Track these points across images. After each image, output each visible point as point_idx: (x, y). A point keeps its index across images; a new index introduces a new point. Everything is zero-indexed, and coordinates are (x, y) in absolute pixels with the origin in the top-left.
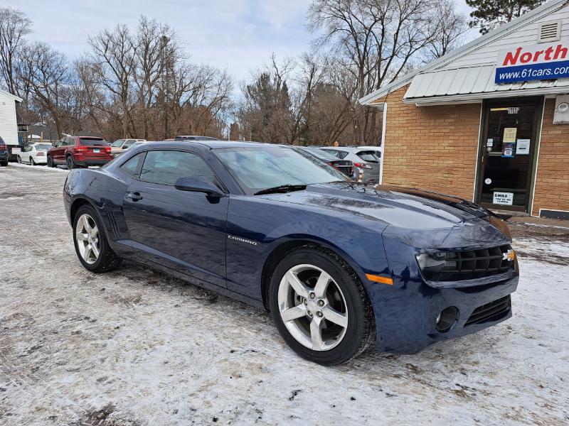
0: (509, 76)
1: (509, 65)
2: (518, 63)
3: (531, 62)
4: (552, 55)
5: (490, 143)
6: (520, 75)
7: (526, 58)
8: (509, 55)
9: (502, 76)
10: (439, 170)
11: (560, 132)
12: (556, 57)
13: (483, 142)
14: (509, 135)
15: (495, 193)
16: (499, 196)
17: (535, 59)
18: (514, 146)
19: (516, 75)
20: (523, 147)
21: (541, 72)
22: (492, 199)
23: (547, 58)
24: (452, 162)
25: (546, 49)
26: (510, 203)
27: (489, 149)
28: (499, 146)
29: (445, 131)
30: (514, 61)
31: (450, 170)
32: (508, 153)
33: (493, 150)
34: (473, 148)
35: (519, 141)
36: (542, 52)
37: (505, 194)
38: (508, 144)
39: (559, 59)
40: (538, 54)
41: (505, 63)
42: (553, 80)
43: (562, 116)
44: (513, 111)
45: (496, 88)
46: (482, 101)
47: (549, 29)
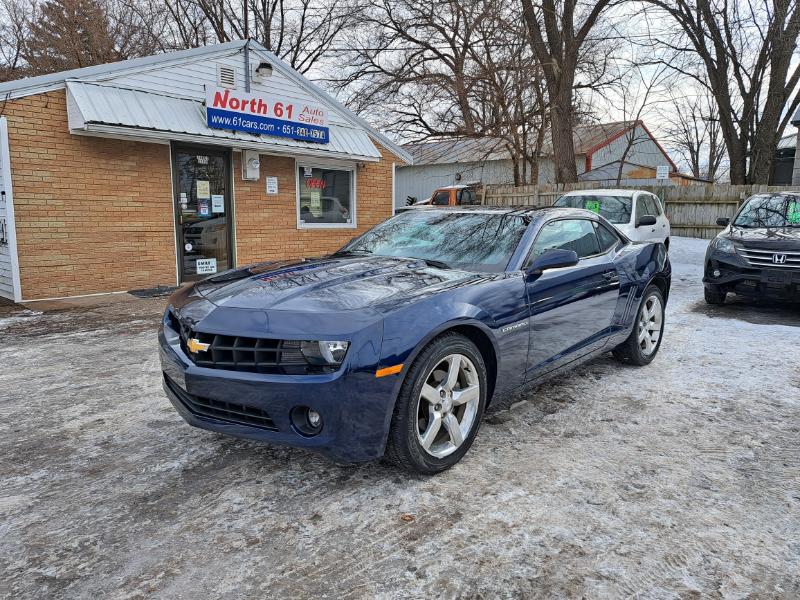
0: (221, 120)
1: (219, 107)
2: (228, 108)
3: (239, 110)
4: (256, 107)
5: (184, 198)
6: (231, 122)
7: (234, 104)
8: (218, 95)
9: (214, 119)
11: (249, 189)
12: (259, 111)
13: (178, 198)
14: (203, 189)
15: (198, 261)
16: (202, 263)
17: (243, 109)
18: (209, 202)
19: (228, 121)
20: (218, 204)
21: (250, 125)
22: (195, 268)
23: (253, 110)
24: (141, 224)
25: (250, 100)
26: (214, 271)
27: (184, 206)
28: (194, 203)
29: (125, 178)
30: (224, 105)
31: (141, 236)
32: (204, 211)
33: (188, 208)
34: (167, 205)
35: (213, 196)
36: (247, 102)
37: (207, 260)
38: (203, 200)
39: (262, 114)
40: (245, 103)
41: (216, 104)
42: (258, 135)
43: (253, 172)
44: (202, 160)
45: (210, 132)
46: (169, 143)
47: (227, 74)
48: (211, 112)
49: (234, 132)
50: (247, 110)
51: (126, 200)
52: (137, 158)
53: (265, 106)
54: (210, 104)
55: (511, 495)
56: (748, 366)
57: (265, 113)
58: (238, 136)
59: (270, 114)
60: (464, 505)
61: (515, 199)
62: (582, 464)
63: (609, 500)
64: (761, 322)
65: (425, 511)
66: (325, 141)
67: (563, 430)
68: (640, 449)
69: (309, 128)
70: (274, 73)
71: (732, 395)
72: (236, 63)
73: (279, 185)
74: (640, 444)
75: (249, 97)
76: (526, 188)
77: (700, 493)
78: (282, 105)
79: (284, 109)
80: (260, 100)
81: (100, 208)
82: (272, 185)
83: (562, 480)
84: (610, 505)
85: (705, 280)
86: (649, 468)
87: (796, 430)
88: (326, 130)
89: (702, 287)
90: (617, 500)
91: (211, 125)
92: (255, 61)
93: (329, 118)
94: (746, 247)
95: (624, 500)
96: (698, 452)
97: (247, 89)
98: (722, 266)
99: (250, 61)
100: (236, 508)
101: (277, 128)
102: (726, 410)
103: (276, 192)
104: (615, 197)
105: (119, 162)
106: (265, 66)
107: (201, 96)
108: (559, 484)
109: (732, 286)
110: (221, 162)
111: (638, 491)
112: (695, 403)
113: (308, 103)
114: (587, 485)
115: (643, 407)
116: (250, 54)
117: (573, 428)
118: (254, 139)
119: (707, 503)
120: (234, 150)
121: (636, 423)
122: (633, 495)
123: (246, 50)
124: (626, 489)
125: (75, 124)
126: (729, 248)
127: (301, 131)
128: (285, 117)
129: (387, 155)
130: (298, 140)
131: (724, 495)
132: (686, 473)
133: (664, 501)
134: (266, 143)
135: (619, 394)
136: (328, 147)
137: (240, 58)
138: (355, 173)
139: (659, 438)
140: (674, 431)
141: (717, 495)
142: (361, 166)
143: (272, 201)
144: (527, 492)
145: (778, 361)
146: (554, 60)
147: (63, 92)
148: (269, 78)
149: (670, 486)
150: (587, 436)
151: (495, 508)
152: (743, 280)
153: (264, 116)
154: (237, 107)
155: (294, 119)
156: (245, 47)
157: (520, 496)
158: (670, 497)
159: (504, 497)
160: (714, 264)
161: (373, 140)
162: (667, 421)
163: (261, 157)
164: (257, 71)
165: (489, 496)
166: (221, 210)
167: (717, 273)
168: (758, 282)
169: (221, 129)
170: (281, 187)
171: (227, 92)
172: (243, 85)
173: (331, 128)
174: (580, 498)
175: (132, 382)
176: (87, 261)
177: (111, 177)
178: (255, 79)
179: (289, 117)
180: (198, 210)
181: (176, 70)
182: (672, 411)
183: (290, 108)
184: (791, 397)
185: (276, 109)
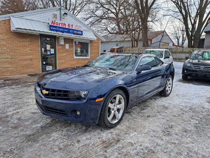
0: (53, 28)
1: (53, 25)
2: (55, 25)
3: (58, 26)
4: (63, 25)
5: (43, 49)
7: (57, 24)
8: (52, 21)
9: (51, 28)
10: (27, 60)
11: (60, 47)
12: (64, 26)
13: (41, 49)
14: (48, 47)
15: (47, 67)
16: (48, 67)
17: (59, 25)
18: (50, 51)
19: (55, 29)
20: (52, 51)
21: (61, 30)
22: (46, 68)
23: (62, 26)
24: (31, 56)
25: (61, 23)
26: (51, 69)
27: (43, 52)
28: (46, 51)
29: (27, 44)
30: (54, 24)
31: (31, 60)
32: (49, 53)
33: (44, 52)
35: (51, 49)
38: (48, 50)
39: (64, 27)
40: (60, 24)
41: (52, 24)
42: (63, 33)
43: (62, 43)
44: (48, 39)
45: (50, 31)
46: (39, 34)
47: (55, 16)
48: (51, 26)
49: (57, 32)
50: (61, 26)
51: (27, 50)
52: (30, 38)
53: (65, 25)
54: (50, 24)
55: (133, 134)
56: (195, 97)
57: (65, 26)
58: (58, 33)
59: (67, 27)
60: (120, 137)
61: (132, 51)
62: (152, 125)
63: (160, 136)
64: (197, 85)
65: (109, 139)
66: (82, 34)
67: (146, 115)
68: (168, 120)
69: (77, 31)
70: (68, 16)
71: (191, 105)
72: (58, 13)
73: (69, 46)
74: (167, 119)
75: (61, 22)
76: (135, 48)
77: (185, 134)
78: (70, 25)
79: (70, 26)
80: (64, 23)
81: (20, 52)
82: (67, 46)
83: (147, 130)
84: (161, 137)
85: (182, 73)
86: (170, 126)
87: (209, 115)
88: (82, 32)
89: (181, 75)
90: (162, 136)
91: (51, 30)
92: (63, 12)
93: (83, 28)
94: (193, 65)
95: (164, 135)
96: (183, 121)
97: (61, 20)
98: (187, 69)
99: (62, 12)
100: (56, 138)
101: (69, 31)
102: (190, 109)
103: (68, 48)
104: (159, 51)
105: (25, 39)
106: (66, 14)
107: (48, 22)
108: (146, 131)
109: (189, 75)
110: (53, 40)
111: (168, 133)
112: (182, 107)
113: (77, 24)
114: (154, 131)
115: (168, 108)
116: (61, 11)
117: (149, 114)
118: (62, 34)
119: (187, 137)
120: (57, 36)
121: (166, 113)
122: (167, 134)
123: (60, 9)
124: (165, 132)
125: (13, 29)
126: (189, 65)
127: (75, 32)
128: (71, 28)
129: (98, 39)
130: (74, 34)
131: (191, 134)
132: (181, 128)
133: (175, 136)
134: (66, 35)
135: (161, 105)
136: (82, 36)
137: (59, 11)
138: (90, 43)
139: (173, 117)
140: (177, 115)
141: (189, 134)
142: (91, 41)
143: (67, 51)
144: (138, 134)
145: (202, 95)
146: (143, 14)
147: (10, 20)
148: (66, 17)
149: (177, 131)
150: (153, 117)
151: (129, 138)
152: (193, 73)
153: (65, 27)
154: (58, 25)
155: (73, 28)
156: (60, 8)
157: (136, 135)
158: (177, 135)
159: (131, 135)
160: (185, 69)
161: (94, 35)
162: (174, 112)
163: (64, 38)
164: (63, 15)
165: (127, 135)
166: (53, 53)
167: (185, 71)
168: (196, 74)
169: (53, 31)
170: (69, 47)
171: (55, 21)
172: (60, 19)
173: (83, 31)
174: (152, 135)
175: (28, 101)
176: (16, 66)
177: (23, 43)
178: (63, 17)
179: (72, 28)
180: (47, 53)
181: (41, 14)
182: (175, 110)
183: (72, 25)
184: (207, 106)
185: (68, 26)
